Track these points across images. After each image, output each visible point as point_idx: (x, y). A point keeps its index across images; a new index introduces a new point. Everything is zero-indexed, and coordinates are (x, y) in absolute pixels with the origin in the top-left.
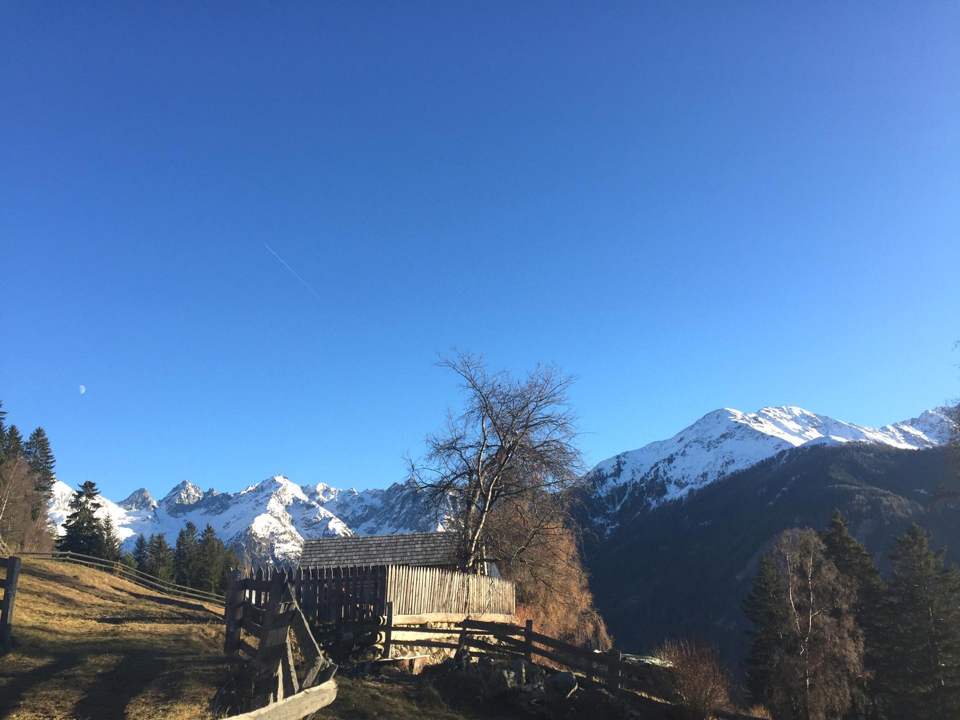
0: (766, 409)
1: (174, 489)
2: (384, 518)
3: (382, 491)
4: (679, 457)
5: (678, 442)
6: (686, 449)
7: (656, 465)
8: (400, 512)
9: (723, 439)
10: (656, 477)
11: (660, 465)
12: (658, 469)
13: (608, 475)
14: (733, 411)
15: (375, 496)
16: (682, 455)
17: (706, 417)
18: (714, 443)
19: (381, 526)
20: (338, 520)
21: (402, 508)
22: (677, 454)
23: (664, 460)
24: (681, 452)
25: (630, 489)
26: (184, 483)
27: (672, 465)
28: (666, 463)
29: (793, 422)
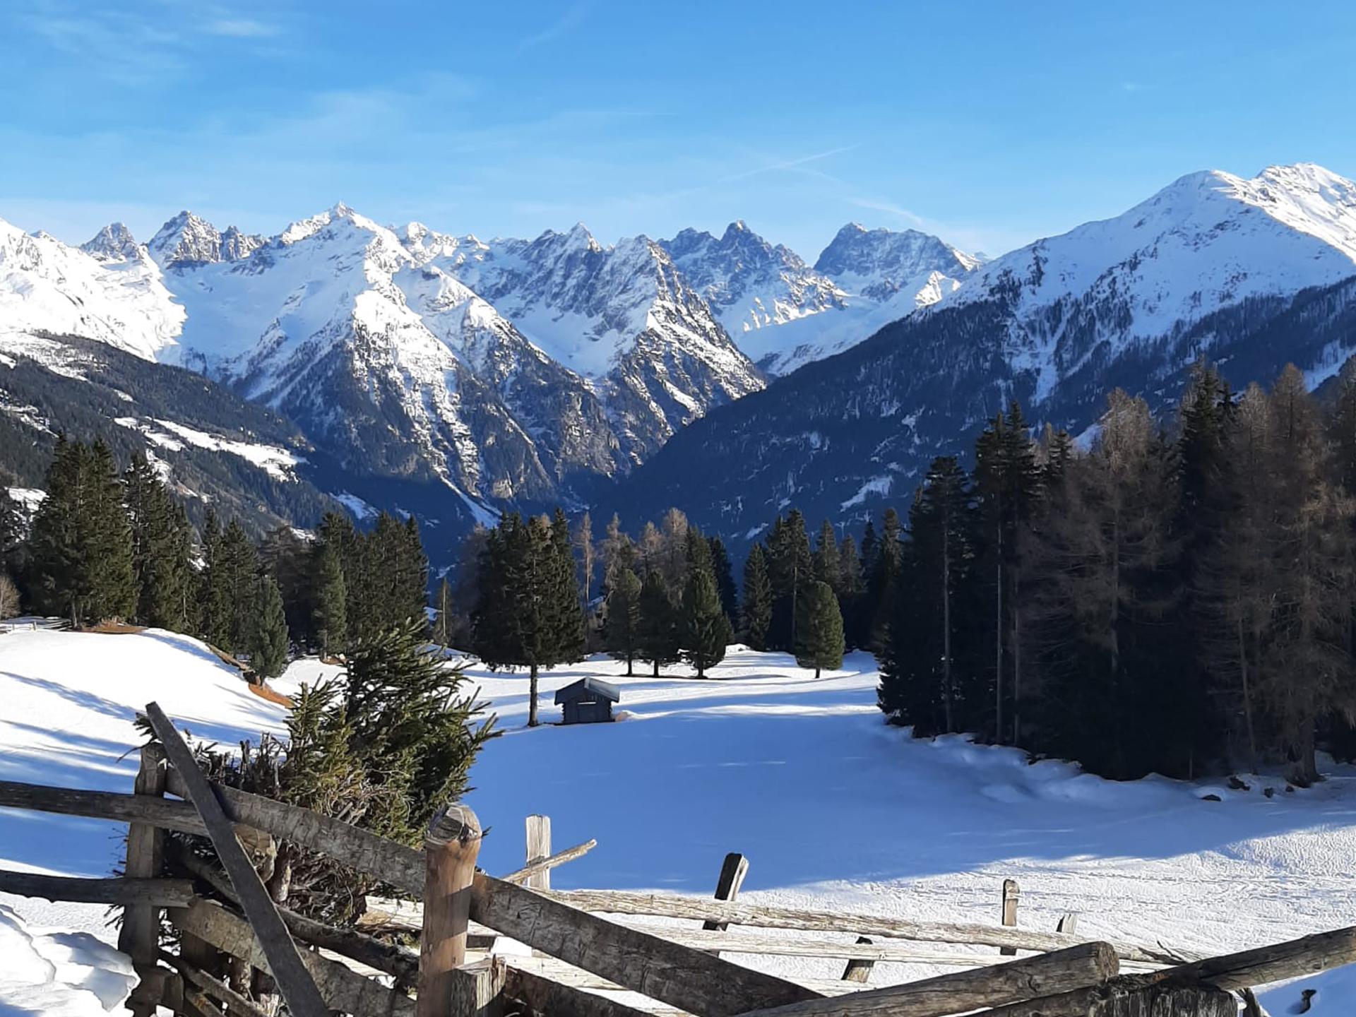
0: (1273, 170)
1: (168, 226)
2: (535, 292)
3: (524, 242)
4: (1148, 260)
5: (1136, 227)
6: (1158, 245)
7: (1110, 272)
8: (564, 284)
9: (1219, 232)
10: (1114, 293)
11: (1117, 272)
12: (1114, 281)
13: (1023, 282)
14: (1227, 176)
15: (511, 250)
16: (1152, 256)
17: (1180, 183)
18: (1204, 238)
19: (532, 306)
20: (483, 302)
21: (566, 276)
22: (1143, 254)
23: (1124, 264)
24: (1151, 250)
25: (1067, 314)
26: (184, 214)
27: (1136, 273)
28: (1127, 270)
29: (1318, 196)
